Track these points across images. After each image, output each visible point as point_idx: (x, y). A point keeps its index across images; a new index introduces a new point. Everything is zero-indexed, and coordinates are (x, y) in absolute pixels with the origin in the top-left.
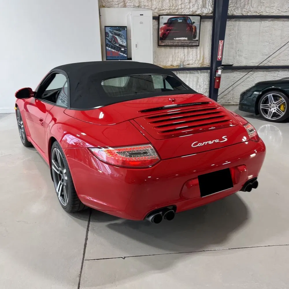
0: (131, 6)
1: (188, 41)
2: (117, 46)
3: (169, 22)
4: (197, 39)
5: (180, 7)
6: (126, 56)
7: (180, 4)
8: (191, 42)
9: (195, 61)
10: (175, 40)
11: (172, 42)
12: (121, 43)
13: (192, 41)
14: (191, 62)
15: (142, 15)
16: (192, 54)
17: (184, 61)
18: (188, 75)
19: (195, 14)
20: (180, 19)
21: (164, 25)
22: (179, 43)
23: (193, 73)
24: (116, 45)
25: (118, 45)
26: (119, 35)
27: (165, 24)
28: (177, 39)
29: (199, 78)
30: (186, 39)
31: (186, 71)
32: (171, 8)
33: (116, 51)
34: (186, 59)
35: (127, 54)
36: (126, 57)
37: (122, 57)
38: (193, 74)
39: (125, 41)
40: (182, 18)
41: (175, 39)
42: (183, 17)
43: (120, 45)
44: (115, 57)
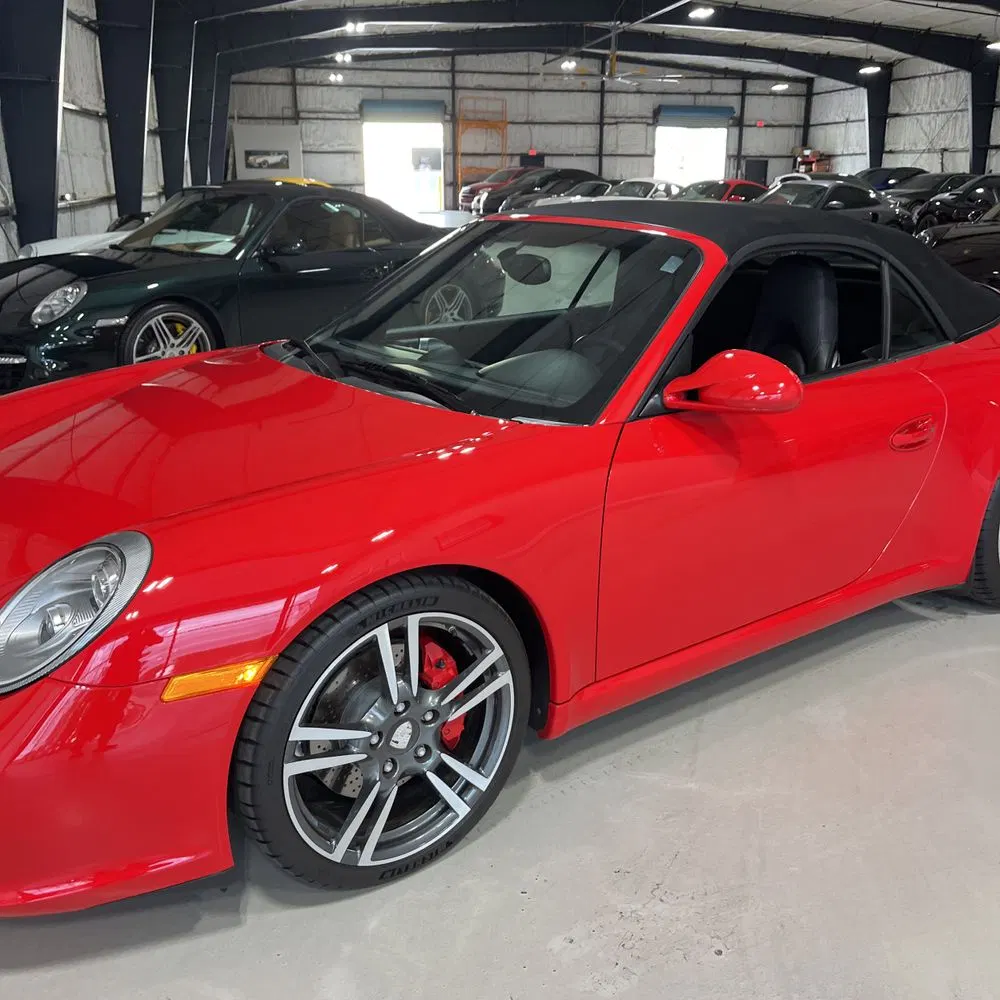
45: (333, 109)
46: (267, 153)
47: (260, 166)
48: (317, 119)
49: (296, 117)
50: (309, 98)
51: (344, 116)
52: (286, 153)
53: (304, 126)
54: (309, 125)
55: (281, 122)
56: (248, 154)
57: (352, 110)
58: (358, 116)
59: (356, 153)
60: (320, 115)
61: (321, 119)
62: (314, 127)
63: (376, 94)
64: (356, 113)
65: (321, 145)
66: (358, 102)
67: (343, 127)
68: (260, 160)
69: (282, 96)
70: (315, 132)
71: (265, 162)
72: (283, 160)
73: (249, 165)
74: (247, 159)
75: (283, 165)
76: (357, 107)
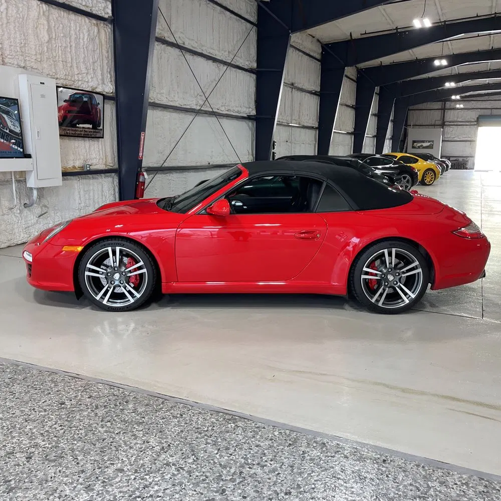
0: (13, 64)
1: (92, 130)
2: (6, 133)
3: (72, 99)
4: (101, 127)
5: (76, 78)
6: (22, 150)
7: (76, 73)
8: (95, 132)
9: (99, 159)
10: (78, 127)
11: (74, 131)
12: (12, 128)
13: (97, 131)
14: (94, 161)
15: (44, 83)
16: (94, 149)
17: (87, 160)
18: (91, 181)
19: (94, 91)
20: (85, 97)
21: (65, 103)
22: (82, 133)
23: (96, 178)
24: (5, 130)
25: (8, 131)
26: (7, 113)
27: (65, 101)
28: (81, 126)
29: (104, 185)
30: (91, 126)
31: (89, 175)
32: (67, 77)
33: (5, 141)
34: (88, 157)
35: (23, 148)
36: (21, 152)
37: (16, 152)
38: (97, 180)
39: (17, 124)
40: (88, 96)
41: (77, 125)
42: (89, 94)
43: (11, 131)
44: (6, 152)
45: (463, 120)
46: (423, 142)
47: (419, 147)
48: (454, 125)
49: (443, 125)
50: (450, 116)
51: (467, 124)
52: (433, 141)
53: (447, 129)
54: (449, 128)
55: (434, 127)
56: (414, 142)
57: (473, 120)
58: (476, 123)
59: (472, 141)
60: (455, 123)
61: (456, 125)
62: (451, 129)
63: (488, 112)
64: (475, 122)
65: (454, 138)
66: (477, 116)
67: (467, 129)
68: (419, 145)
69: (437, 115)
70: (452, 132)
71: (422, 146)
72: (431, 144)
73: (413, 147)
74: (413, 144)
75: (431, 147)
76: (476, 119)
